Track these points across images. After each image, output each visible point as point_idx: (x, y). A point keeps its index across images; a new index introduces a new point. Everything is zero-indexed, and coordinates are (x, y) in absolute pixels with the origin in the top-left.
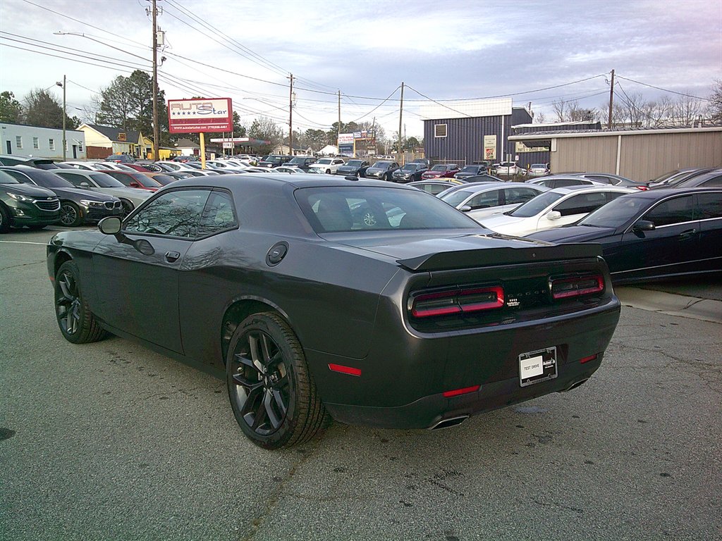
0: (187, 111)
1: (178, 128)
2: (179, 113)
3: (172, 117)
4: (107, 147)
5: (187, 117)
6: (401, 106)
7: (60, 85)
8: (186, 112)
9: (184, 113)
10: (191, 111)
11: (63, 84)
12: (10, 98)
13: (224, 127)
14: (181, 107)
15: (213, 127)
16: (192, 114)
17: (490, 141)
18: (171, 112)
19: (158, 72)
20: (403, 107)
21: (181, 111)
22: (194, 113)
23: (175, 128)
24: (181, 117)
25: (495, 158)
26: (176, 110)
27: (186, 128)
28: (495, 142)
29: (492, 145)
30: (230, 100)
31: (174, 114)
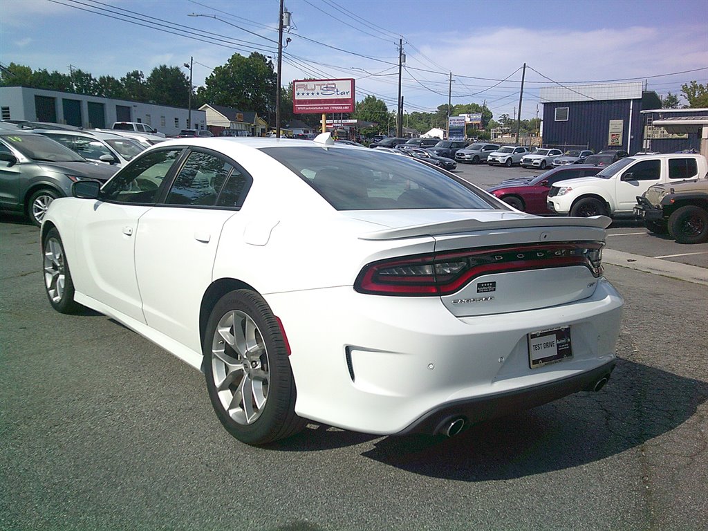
0: (312, 92)
1: (302, 108)
2: (303, 94)
3: (297, 98)
4: (226, 126)
5: (311, 97)
6: (522, 88)
7: (188, 66)
8: (310, 92)
9: (308, 94)
10: (315, 92)
11: (190, 65)
12: (140, 79)
13: (347, 108)
14: (305, 87)
15: (335, 108)
16: (315, 94)
17: (616, 126)
18: (296, 92)
19: (282, 53)
20: (524, 90)
21: (306, 92)
22: (318, 94)
23: (299, 108)
24: (305, 97)
25: (620, 144)
26: (300, 91)
27: (309, 108)
28: (621, 127)
29: (618, 130)
30: (353, 81)
31: (298, 94)
